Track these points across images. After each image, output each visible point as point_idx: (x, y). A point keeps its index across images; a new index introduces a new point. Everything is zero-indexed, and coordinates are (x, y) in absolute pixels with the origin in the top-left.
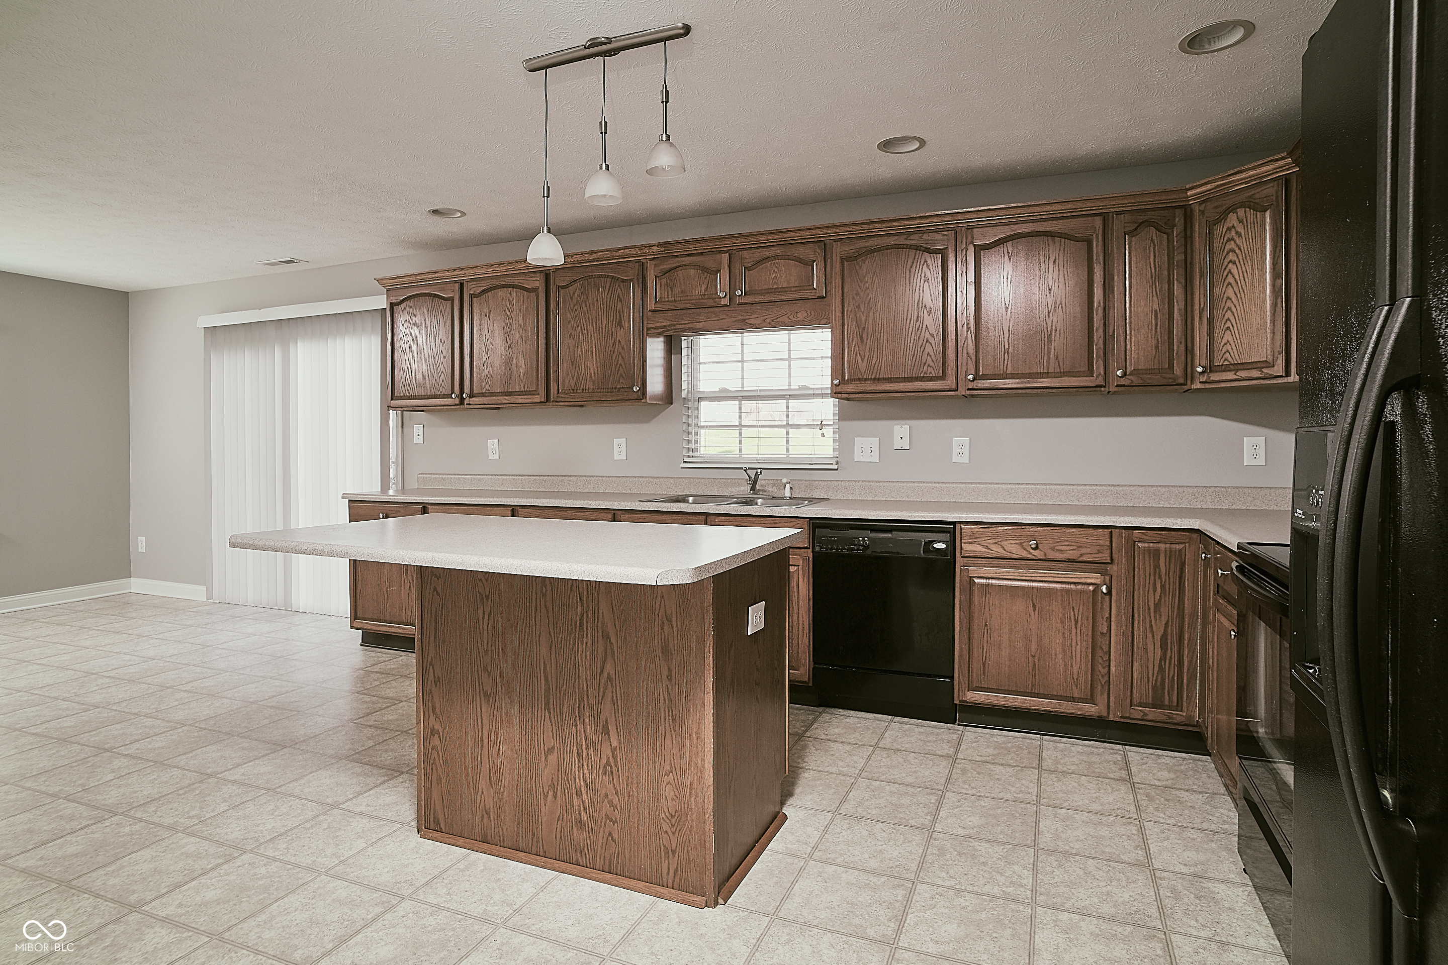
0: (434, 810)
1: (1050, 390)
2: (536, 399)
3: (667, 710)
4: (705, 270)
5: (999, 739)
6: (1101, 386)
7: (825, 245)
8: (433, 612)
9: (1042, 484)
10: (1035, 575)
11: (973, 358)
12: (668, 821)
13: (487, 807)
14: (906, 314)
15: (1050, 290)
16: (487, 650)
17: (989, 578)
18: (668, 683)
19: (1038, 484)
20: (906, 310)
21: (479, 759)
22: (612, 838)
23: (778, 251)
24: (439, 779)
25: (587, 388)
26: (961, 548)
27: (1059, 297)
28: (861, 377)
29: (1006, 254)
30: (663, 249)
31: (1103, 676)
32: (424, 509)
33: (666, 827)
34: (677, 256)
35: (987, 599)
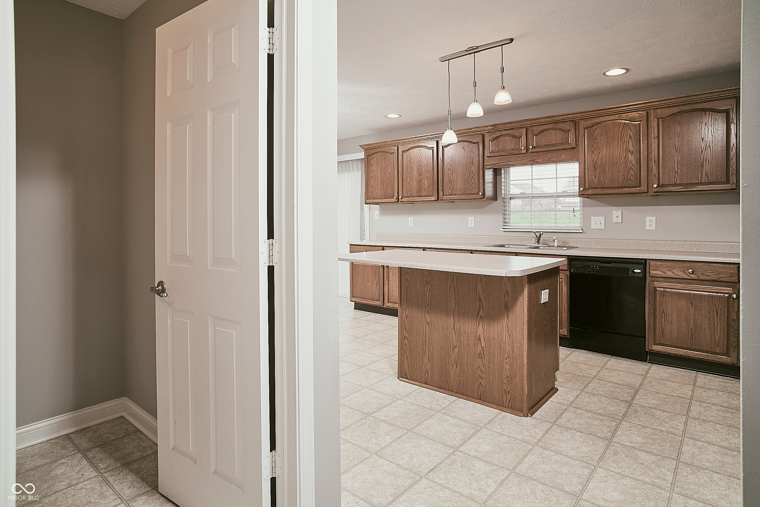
0: (405, 369)
1: (703, 192)
2: (433, 198)
3: (506, 332)
4: (514, 136)
5: (672, 371)
6: (735, 189)
7: (575, 122)
8: (406, 288)
9: (699, 241)
10: (692, 287)
11: (657, 176)
12: (506, 379)
13: (427, 369)
14: (619, 155)
15: (703, 139)
16: (429, 304)
17: (665, 288)
18: (507, 320)
19: (696, 241)
20: (619, 153)
21: (424, 350)
22: (482, 385)
23: (551, 126)
24: (407, 357)
25: (457, 193)
26: (649, 272)
27: (708, 143)
28: (594, 187)
29: (676, 121)
30: (493, 128)
31: (734, 342)
32: (383, 248)
33: (505, 382)
34: (500, 131)
35: (664, 299)
